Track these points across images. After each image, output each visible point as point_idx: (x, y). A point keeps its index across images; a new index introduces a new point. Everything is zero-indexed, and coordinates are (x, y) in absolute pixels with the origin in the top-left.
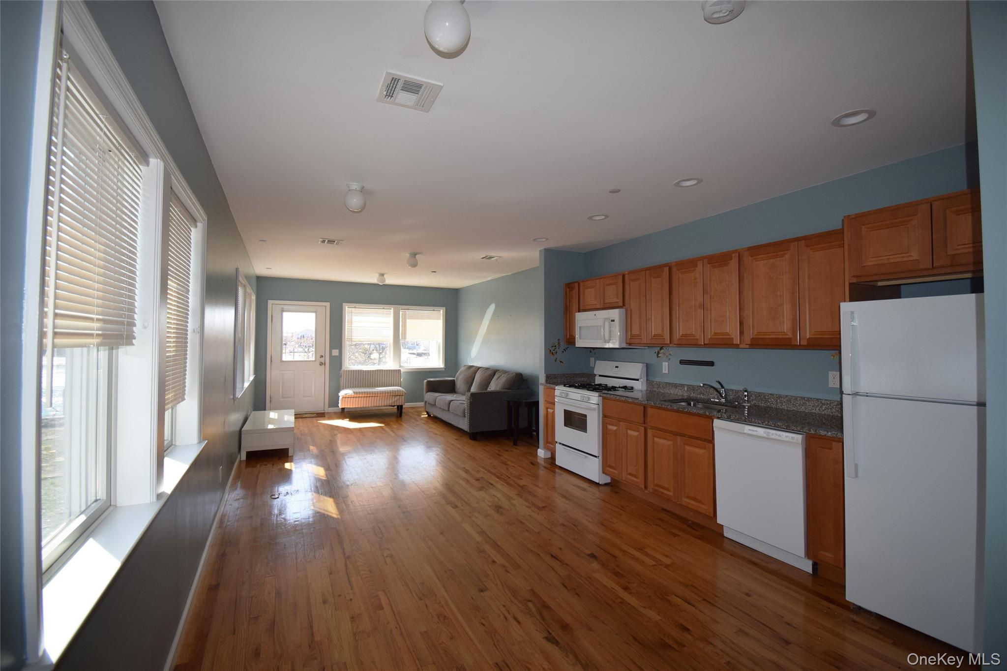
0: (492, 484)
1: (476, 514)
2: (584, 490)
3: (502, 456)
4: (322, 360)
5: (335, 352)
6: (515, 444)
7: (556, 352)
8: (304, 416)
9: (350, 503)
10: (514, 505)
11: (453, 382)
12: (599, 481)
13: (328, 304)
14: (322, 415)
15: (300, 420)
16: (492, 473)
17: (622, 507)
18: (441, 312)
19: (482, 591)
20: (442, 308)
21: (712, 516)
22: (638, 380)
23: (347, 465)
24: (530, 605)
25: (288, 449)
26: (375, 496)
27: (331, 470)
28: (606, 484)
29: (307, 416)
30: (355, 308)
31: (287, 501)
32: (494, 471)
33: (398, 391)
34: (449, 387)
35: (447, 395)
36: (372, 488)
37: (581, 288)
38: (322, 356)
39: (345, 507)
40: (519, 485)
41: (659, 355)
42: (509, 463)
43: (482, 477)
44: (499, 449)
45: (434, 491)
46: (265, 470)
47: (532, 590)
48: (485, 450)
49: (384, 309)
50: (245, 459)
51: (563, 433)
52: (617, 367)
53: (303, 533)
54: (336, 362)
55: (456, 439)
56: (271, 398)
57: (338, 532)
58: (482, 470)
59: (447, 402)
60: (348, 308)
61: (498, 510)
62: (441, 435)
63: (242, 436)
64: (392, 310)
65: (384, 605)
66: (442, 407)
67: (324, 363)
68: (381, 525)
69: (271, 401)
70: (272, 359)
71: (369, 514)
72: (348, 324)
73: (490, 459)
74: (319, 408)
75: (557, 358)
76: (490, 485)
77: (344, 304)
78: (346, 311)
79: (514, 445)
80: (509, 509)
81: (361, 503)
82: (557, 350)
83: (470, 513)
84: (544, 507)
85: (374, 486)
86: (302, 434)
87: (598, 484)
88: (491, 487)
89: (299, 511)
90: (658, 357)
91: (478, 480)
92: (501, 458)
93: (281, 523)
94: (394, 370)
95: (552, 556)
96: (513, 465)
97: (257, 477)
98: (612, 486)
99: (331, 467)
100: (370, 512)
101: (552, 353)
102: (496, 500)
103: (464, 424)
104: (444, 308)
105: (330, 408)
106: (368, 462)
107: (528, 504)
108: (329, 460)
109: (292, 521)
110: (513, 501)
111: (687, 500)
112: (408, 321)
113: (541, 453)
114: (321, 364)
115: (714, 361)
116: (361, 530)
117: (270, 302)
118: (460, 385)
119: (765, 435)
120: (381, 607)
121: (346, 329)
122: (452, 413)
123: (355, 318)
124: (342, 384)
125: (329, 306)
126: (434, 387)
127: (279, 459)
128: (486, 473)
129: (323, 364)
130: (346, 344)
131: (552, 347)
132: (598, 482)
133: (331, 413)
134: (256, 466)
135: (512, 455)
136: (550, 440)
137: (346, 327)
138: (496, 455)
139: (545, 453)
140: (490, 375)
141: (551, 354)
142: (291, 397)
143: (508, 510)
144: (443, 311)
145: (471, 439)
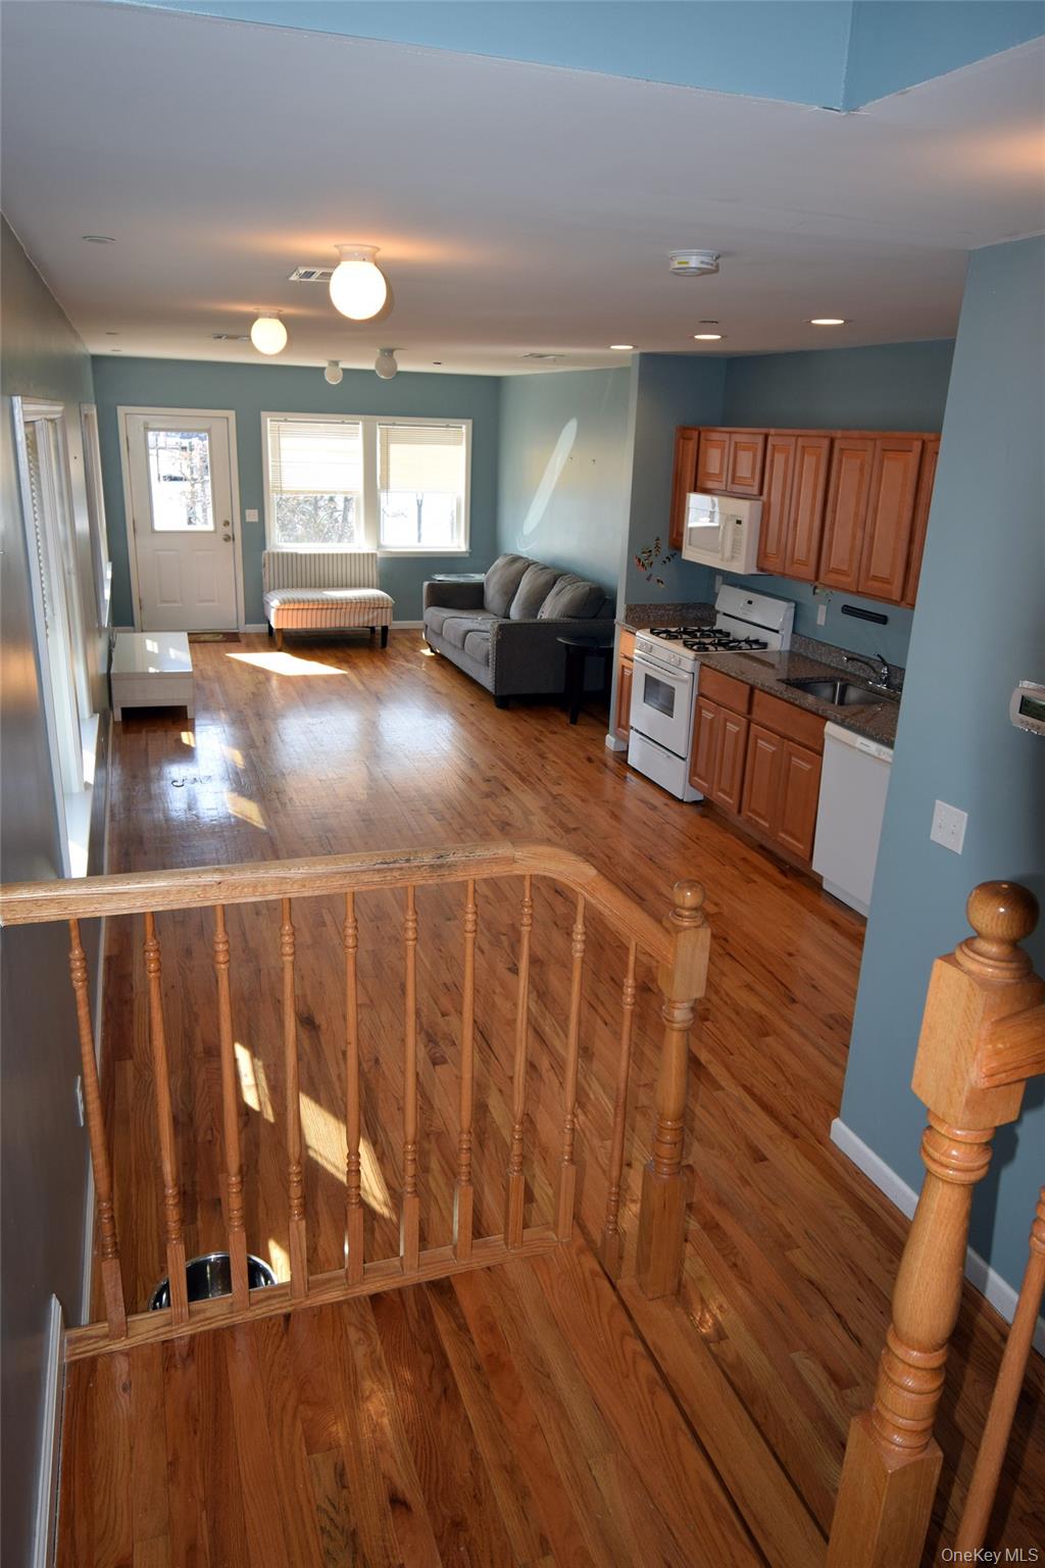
0: (507, 789)
1: (469, 831)
2: (654, 808)
3: (543, 742)
4: (228, 530)
5: (252, 516)
6: (574, 721)
7: (651, 563)
8: (202, 639)
9: (287, 801)
10: (531, 823)
11: (479, 589)
12: (683, 795)
13: (231, 414)
14: (232, 638)
15: (196, 645)
16: (514, 771)
17: (697, 838)
18: (464, 430)
19: (449, 920)
20: (466, 421)
21: (807, 859)
22: (777, 632)
23: (282, 741)
24: (503, 938)
25: (186, 707)
26: (323, 794)
27: (257, 748)
28: (695, 803)
29: (207, 637)
30: (286, 421)
31: (197, 791)
32: (518, 768)
33: (378, 599)
34: (470, 598)
35: (464, 614)
36: (320, 781)
37: (702, 441)
38: (226, 523)
39: (279, 805)
40: (551, 794)
41: (817, 591)
42: (550, 756)
43: (494, 777)
44: (542, 729)
45: (414, 793)
46: (154, 740)
47: (513, 925)
48: (517, 730)
49: (343, 423)
50: (120, 719)
51: (642, 713)
52: (750, 602)
53: (223, 836)
54: (255, 537)
55: (472, 705)
56: (140, 601)
57: (270, 838)
58: (500, 764)
59: (462, 633)
60: (271, 421)
61: (503, 828)
62: (446, 695)
63: (113, 682)
64: (360, 427)
65: (328, 922)
66: (453, 642)
67: (231, 535)
68: (329, 835)
69: (141, 608)
70: (136, 526)
71: (314, 818)
72: (273, 456)
73: (520, 747)
74: (231, 627)
75: (651, 575)
76: (504, 790)
77: (263, 414)
78: (269, 428)
79: (571, 722)
80: (521, 827)
81: (304, 804)
82: (652, 558)
83: (461, 829)
84: (575, 829)
85: (324, 778)
86: (203, 678)
87: (681, 801)
88: (505, 792)
89: (214, 807)
90: (814, 593)
91: (488, 781)
92: (540, 745)
93: (194, 822)
94: (368, 554)
95: (556, 891)
96: (555, 759)
97: (146, 751)
98: (703, 806)
99: (258, 744)
100: (315, 816)
101: (643, 565)
102: (507, 813)
103: (486, 678)
104: (470, 421)
105: (248, 626)
106: (316, 739)
107: (552, 823)
108: (252, 729)
109: (207, 820)
110: (531, 818)
111: (783, 835)
112: (393, 448)
113: (610, 741)
114: (227, 539)
115: (887, 614)
116: (303, 838)
117: (121, 410)
118: (492, 595)
119: (876, 754)
120: (324, 924)
121: (270, 467)
122: (468, 655)
123: (287, 442)
124: (266, 580)
125: (234, 417)
126: (444, 597)
127: (174, 722)
128: (503, 770)
129: (229, 537)
130: (272, 499)
131: (643, 553)
132: (680, 797)
133: (250, 634)
134: (140, 732)
135: (561, 740)
136: (623, 722)
137: (270, 463)
138: (533, 741)
139: (616, 743)
140: (547, 583)
141: (640, 567)
142: (174, 601)
143: (519, 829)
144: (467, 429)
145: (498, 706)
